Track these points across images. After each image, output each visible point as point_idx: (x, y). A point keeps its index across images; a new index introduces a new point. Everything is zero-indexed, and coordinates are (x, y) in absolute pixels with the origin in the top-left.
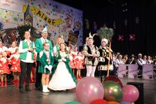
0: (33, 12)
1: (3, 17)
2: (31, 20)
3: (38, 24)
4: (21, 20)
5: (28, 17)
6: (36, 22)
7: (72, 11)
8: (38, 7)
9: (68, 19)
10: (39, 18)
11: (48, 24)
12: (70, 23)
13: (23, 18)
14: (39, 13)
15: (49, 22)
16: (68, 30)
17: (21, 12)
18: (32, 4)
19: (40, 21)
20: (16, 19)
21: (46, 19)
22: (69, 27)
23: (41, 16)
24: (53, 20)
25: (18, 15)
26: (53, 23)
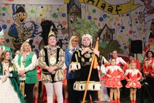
1: (38, 15)
2: (78, 13)
4: (63, 15)
6: (87, 15)
13: (66, 12)
15: (110, 10)
17: (63, 4)
19: (94, 11)
23: (95, 4)
24: (118, 6)
25: (58, 9)
26: (117, 11)
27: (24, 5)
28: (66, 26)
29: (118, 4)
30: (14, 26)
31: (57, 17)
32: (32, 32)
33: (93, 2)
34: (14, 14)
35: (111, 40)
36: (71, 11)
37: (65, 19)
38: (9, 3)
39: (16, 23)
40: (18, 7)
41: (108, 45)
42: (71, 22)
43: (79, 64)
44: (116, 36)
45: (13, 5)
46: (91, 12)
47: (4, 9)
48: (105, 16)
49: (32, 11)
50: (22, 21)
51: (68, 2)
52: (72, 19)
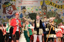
0: (47, 4)
1: (31, 10)
2: (46, 9)
3: (50, 10)
4: (40, 10)
11: (58, 9)
13: (41, 8)
14: (51, 3)
15: (59, 7)
19: (52, 8)
21: (56, 6)
23: (52, 5)
24: (62, 6)
25: (38, 8)
26: (61, 7)
27: (25, 6)
28: (41, 14)
29: (62, 5)
30: (21, 14)
31: (38, 10)
32: (28, 16)
33: (52, 4)
34: (21, 10)
35: (59, 19)
36: (43, 8)
37: (41, 11)
38: (20, 6)
39: (22, 13)
40: (23, 7)
41: (58, 21)
42: (43, 12)
43: (48, 29)
44: (61, 17)
45: (21, 6)
46: (51, 8)
47: (18, 8)
48: (56, 9)
49: (28, 9)
50: (24, 12)
51: (42, 5)
52: (43, 11)
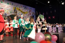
0: (17, 9)
1: (7, 12)
3: (19, 14)
5: (15, 11)
7: (31, 8)
8: (19, 8)
9: (30, 11)
10: (19, 12)
11: (23, 14)
12: (31, 13)
14: (19, 10)
16: (30, 15)
17: (13, 10)
18: (17, 7)
20: (11, 12)
21: (22, 12)
22: (30, 14)
24: (25, 12)
32: (5, 16)
37: (13, 13)
